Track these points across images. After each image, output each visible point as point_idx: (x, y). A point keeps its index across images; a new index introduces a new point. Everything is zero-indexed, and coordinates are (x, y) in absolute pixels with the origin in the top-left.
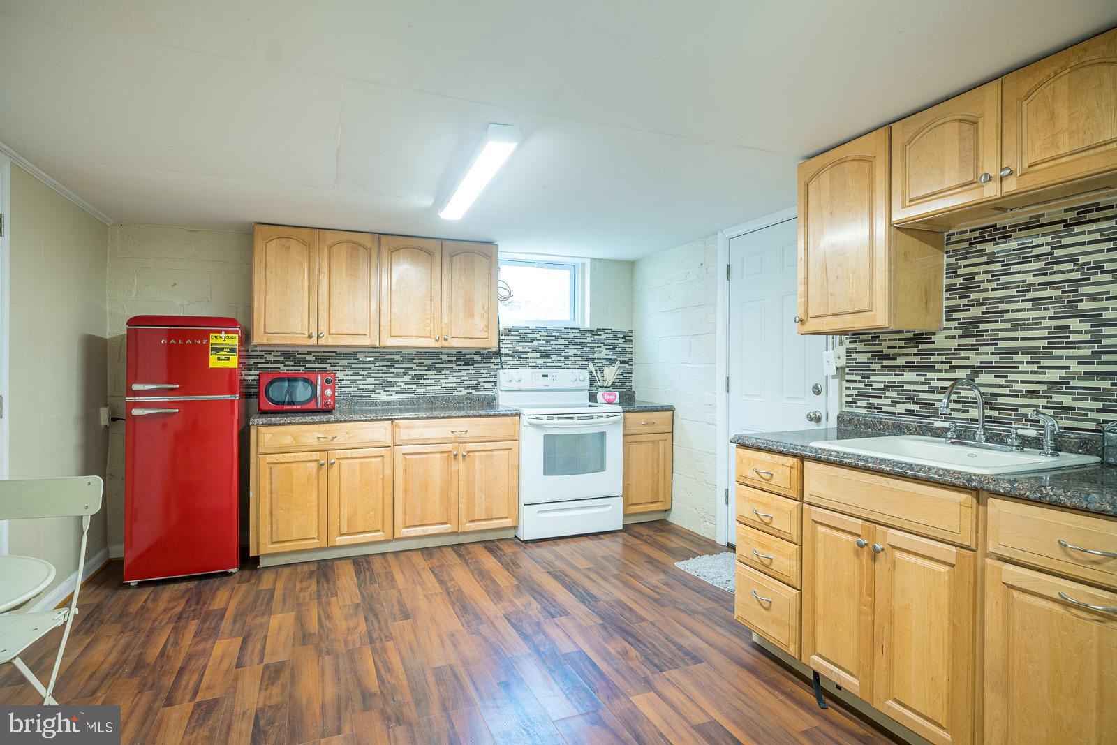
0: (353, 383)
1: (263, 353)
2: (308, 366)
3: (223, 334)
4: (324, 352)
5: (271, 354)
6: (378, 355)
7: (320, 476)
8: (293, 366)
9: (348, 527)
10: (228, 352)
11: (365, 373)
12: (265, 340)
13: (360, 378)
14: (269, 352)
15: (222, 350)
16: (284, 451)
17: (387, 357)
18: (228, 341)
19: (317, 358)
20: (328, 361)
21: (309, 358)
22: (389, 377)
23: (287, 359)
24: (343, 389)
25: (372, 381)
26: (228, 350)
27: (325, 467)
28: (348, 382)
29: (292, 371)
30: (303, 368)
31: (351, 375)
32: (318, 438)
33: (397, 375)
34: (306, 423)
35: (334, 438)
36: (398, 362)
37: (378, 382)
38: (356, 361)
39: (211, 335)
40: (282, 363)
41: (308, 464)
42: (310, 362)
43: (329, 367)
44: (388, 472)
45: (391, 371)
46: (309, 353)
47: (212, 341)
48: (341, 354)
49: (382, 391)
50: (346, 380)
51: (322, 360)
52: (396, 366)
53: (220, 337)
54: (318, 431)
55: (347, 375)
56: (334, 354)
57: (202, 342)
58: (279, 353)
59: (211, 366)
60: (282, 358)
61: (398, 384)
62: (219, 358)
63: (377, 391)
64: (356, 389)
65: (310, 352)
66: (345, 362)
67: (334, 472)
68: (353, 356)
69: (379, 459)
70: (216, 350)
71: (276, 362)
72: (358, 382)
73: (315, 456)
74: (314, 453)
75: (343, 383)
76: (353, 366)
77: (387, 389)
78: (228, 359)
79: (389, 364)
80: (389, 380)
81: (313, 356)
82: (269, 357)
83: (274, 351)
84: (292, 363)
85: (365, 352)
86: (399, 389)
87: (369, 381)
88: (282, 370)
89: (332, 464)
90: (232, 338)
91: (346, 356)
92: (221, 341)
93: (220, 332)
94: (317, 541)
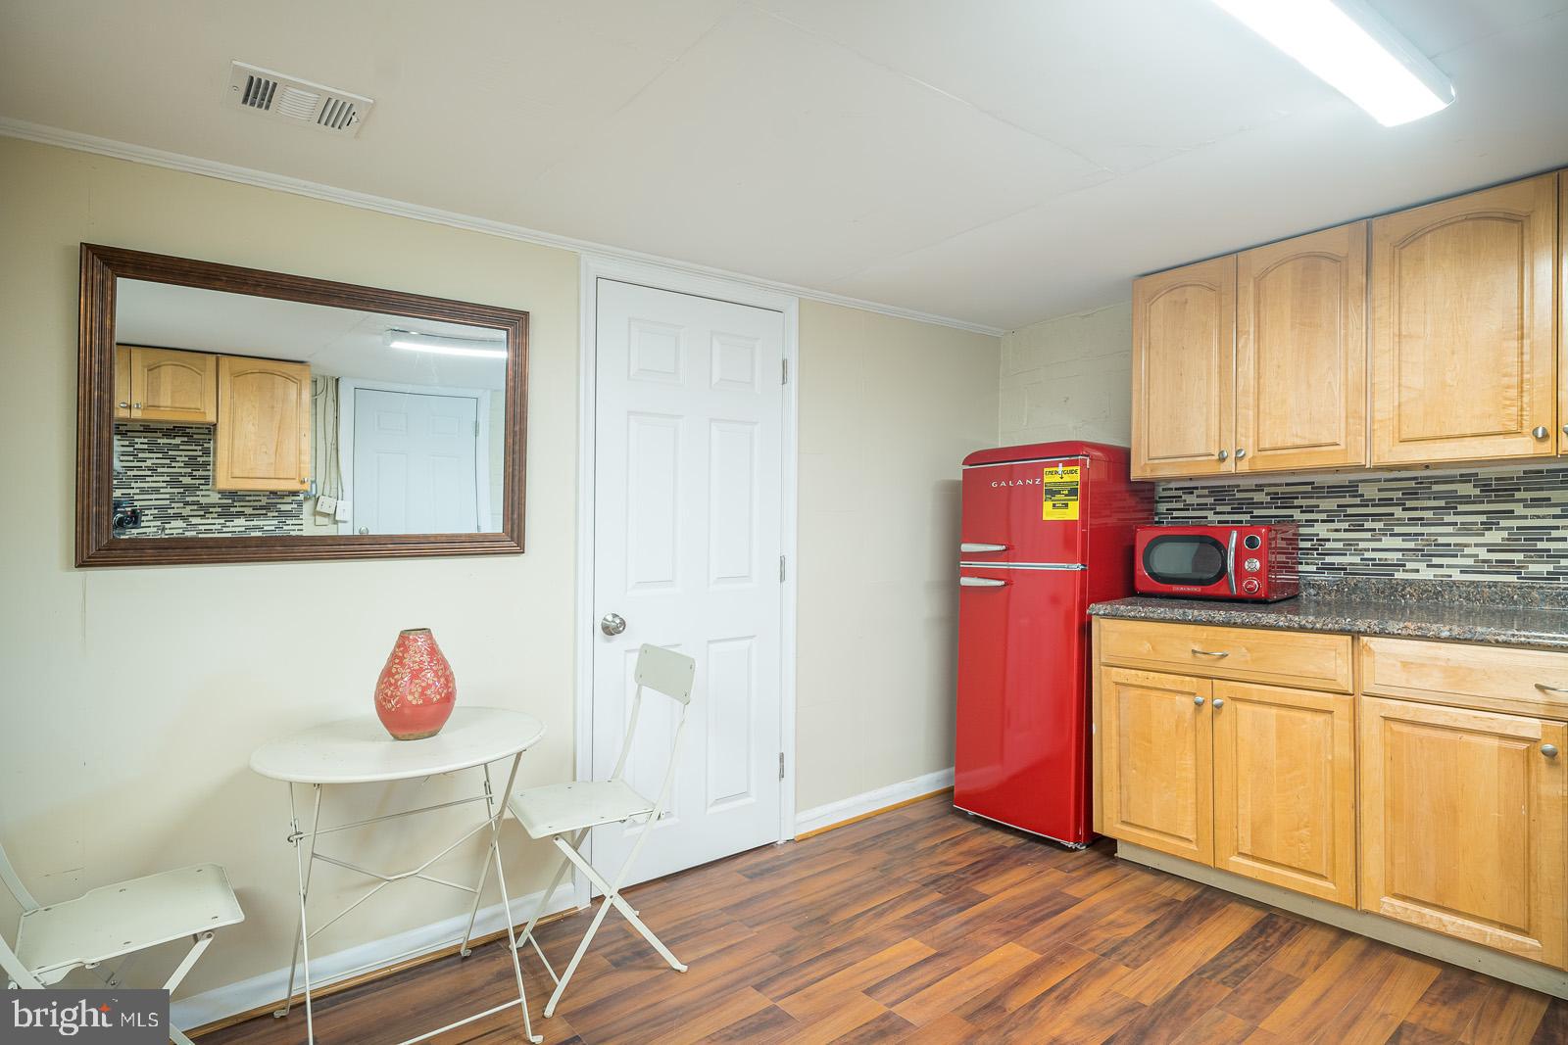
0: (1350, 546)
1: (1180, 493)
2: (1256, 512)
3: (1060, 468)
4: (1287, 485)
5: (1192, 493)
6: (1412, 484)
7: (1199, 725)
8: (1229, 513)
9: (1253, 843)
10: (1066, 495)
11: (1379, 525)
12: (1149, 470)
13: (1368, 535)
14: (1190, 490)
15: (1059, 492)
16: (1140, 665)
17: (1435, 488)
18: (1067, 478)
19: (1275, 497)
20: (1296, 502)
21: (1259, 497)
22: (1441, 535)
23: (1220, 501)
24: (1328, 559)
25: (1398, 542)
26: (1067, 492)
27: (1207, 709)
28: (1340, 545)
29: (1227, 522)
30: (1247, 517)
31: (1345, 530)
32: (1194, 652)
33: (1466, 529)
34: (1172, 621)
35: (1223, 656)
36: (1467, 500)
37: (1411, 545)
38: (1358, 501)
39: (1045, 470)
40: (1211, 509)
41: (1178, 698)
42: (1260, 505)
43: (1297, 515)
44: (1344, 752)
45: (1447, 519)
46: (1259, 488)
47: (1047, 479)
48: (1323, 487)
49: (1422, 566)
50: (1335, 540)
51: (1284, 500)
52: (1461, 508)
53: (1056, 472)
54: (1194, 641)
55: (1336, 530)
56: (1309, 488)
57: (1034, 481)
58: (1206, 492)
59: (1045, 517)
60: (1211, 500)
61: (1467, 551)
62: (1054, 505)
63: (1409, 566)
64: (1357, 559)
65: (1261, 486)
66: (1331, 504)
67: (1224, 722)
68: (1351, 489)
69: (1320, 719)
70: (1052, 493)
71: (1202, 507)
72: (1362, 545)
73: (1190, 683)
74: (1187, 678)
75: (1328, 545)
76: (1350, 511)
77: (1436, 561)
78: (1067, 505)
79: (1442, 503)
80: (1441, 540)
81: (1267, 494)
82: (1191, 499)
83: (1197, 488)
84: (1228, 509)
85: (1379, 480)
86: (1470, 561)
87: (1388, 542)
88: (1211, 522)
89: (1219, 707)
90: (1071, 472)
91: (1334, 491)
92: (1056, 479)
93: (1056, 465)
94: (1193, 847)
